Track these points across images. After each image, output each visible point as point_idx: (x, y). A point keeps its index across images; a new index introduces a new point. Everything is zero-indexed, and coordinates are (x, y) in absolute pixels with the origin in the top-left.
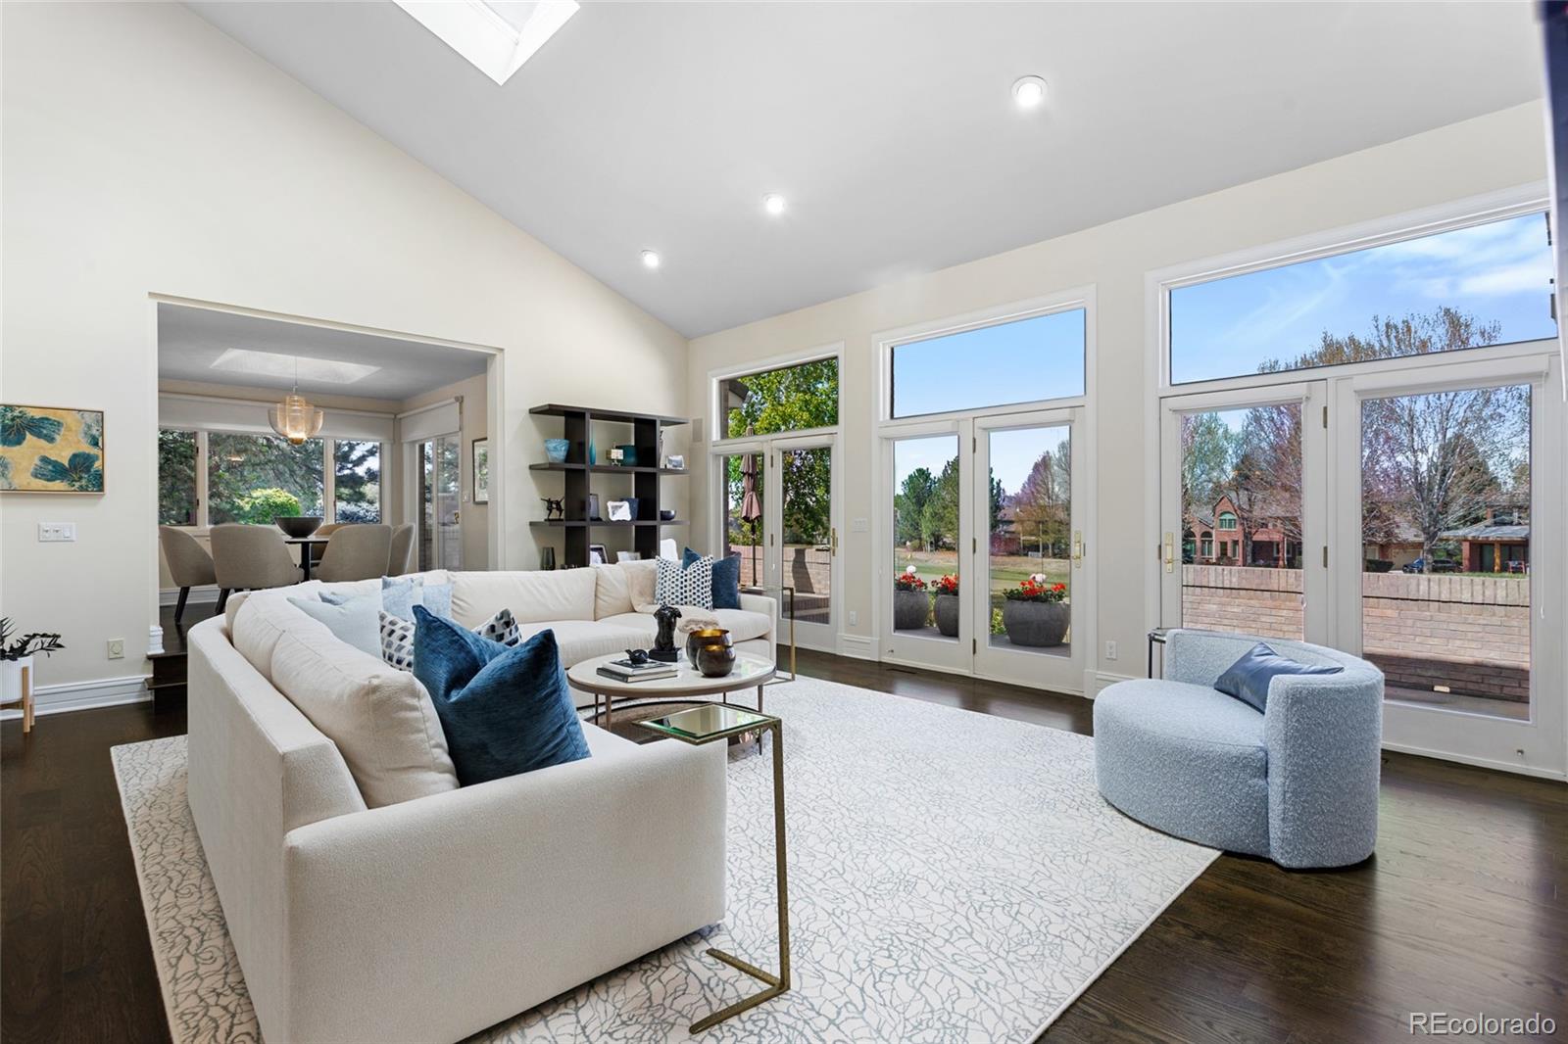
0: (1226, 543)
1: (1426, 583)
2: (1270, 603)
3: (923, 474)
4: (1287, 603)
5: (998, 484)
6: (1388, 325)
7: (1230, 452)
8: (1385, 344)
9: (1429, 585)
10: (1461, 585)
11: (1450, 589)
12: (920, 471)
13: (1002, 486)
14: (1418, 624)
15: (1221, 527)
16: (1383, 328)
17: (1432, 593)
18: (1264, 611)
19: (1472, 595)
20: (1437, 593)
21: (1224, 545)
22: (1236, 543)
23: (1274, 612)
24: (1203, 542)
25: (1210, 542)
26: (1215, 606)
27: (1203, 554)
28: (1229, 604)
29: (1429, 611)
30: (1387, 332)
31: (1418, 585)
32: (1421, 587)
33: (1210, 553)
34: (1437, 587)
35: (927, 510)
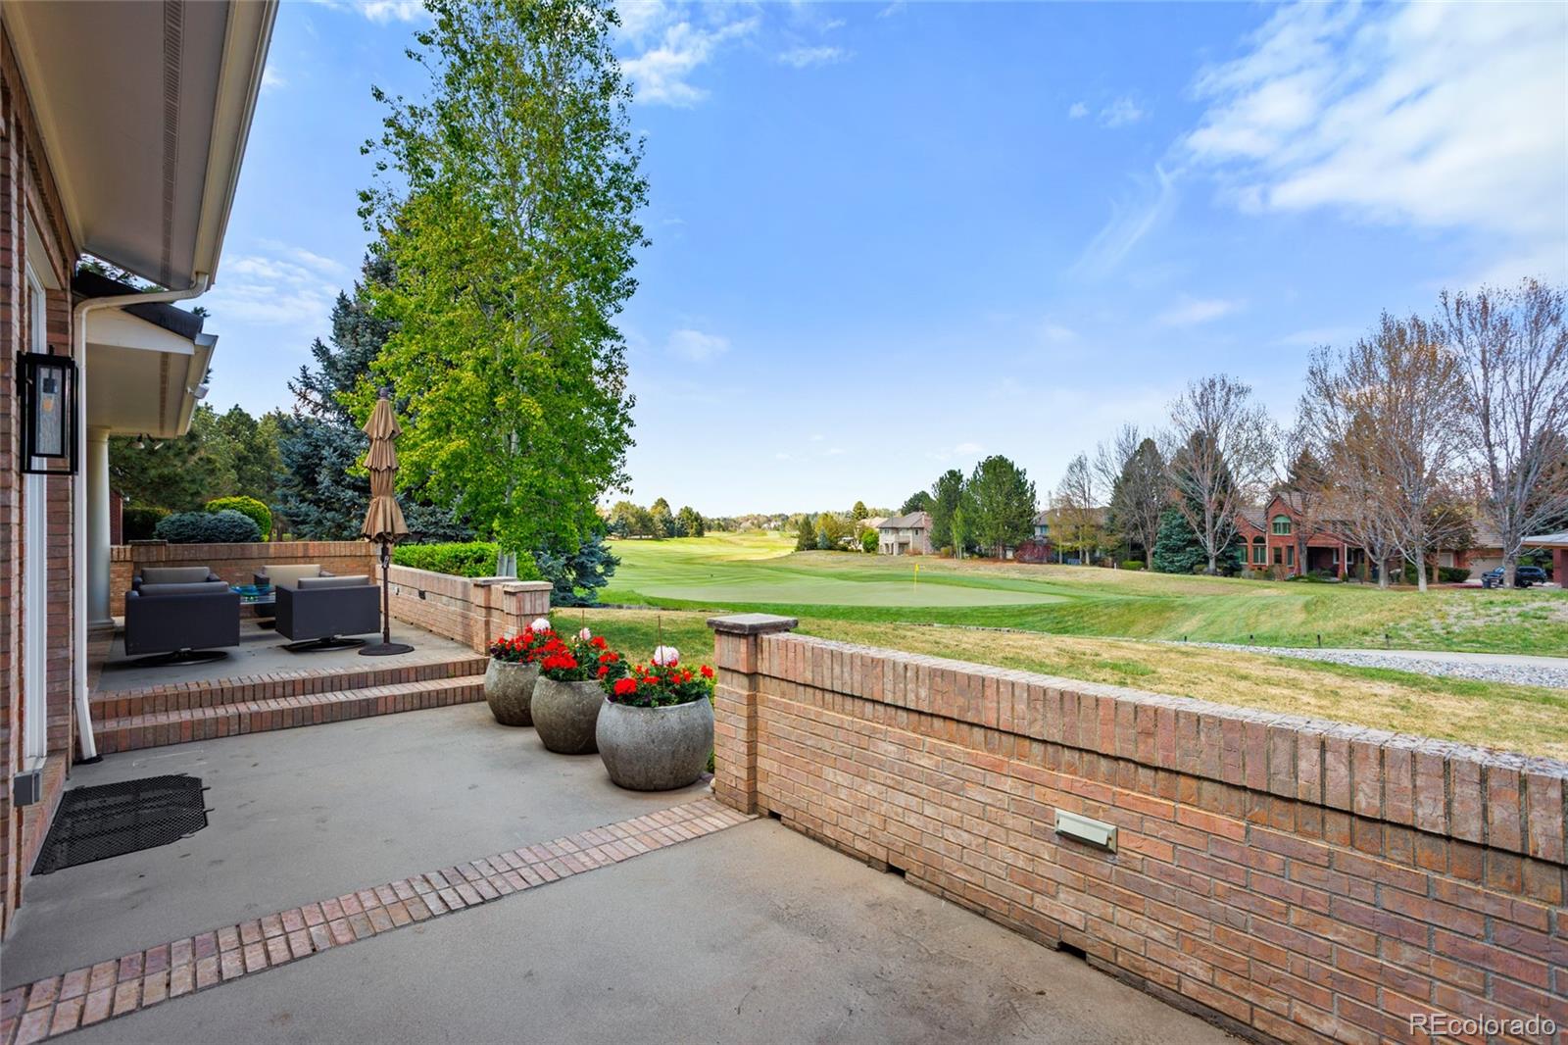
0: (1280, 549)
1: (1315, 754)
3: (955, 476)
5: (1032, 486)
6: (1459, 303)
7: (1282, 449)
8: (1455, 323)
9: (1323, 760)
10: (1414, 774)
11: (1383, 782)
12: (952, 473)
13: (1035, 487)
14: (1296, 871)
15: (1275, 531)
16: (1452, 305)
17: (1330, 787)
19: (1448, 813)
20: (1344, 789)
21: (1278, 550)
22: (1291, 548)
24: (1256, 549)
25: (1263, 548)
27: (1256, 561)
29: (1323, 836)
30: (1458, 310)
31: (1295, 758)
32: (1303, 765)
33: (1263, 560)
34: (1343, 771)
35: (958, 513)
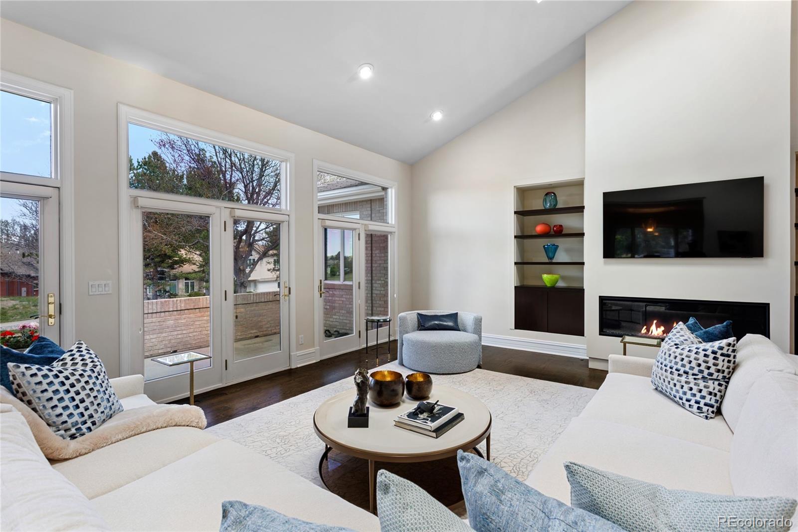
2: (199, 314)
4: (206, 313)
18: (197, 319)
23: (201, 319)
26: (172, 321)
28: (180, 319)
